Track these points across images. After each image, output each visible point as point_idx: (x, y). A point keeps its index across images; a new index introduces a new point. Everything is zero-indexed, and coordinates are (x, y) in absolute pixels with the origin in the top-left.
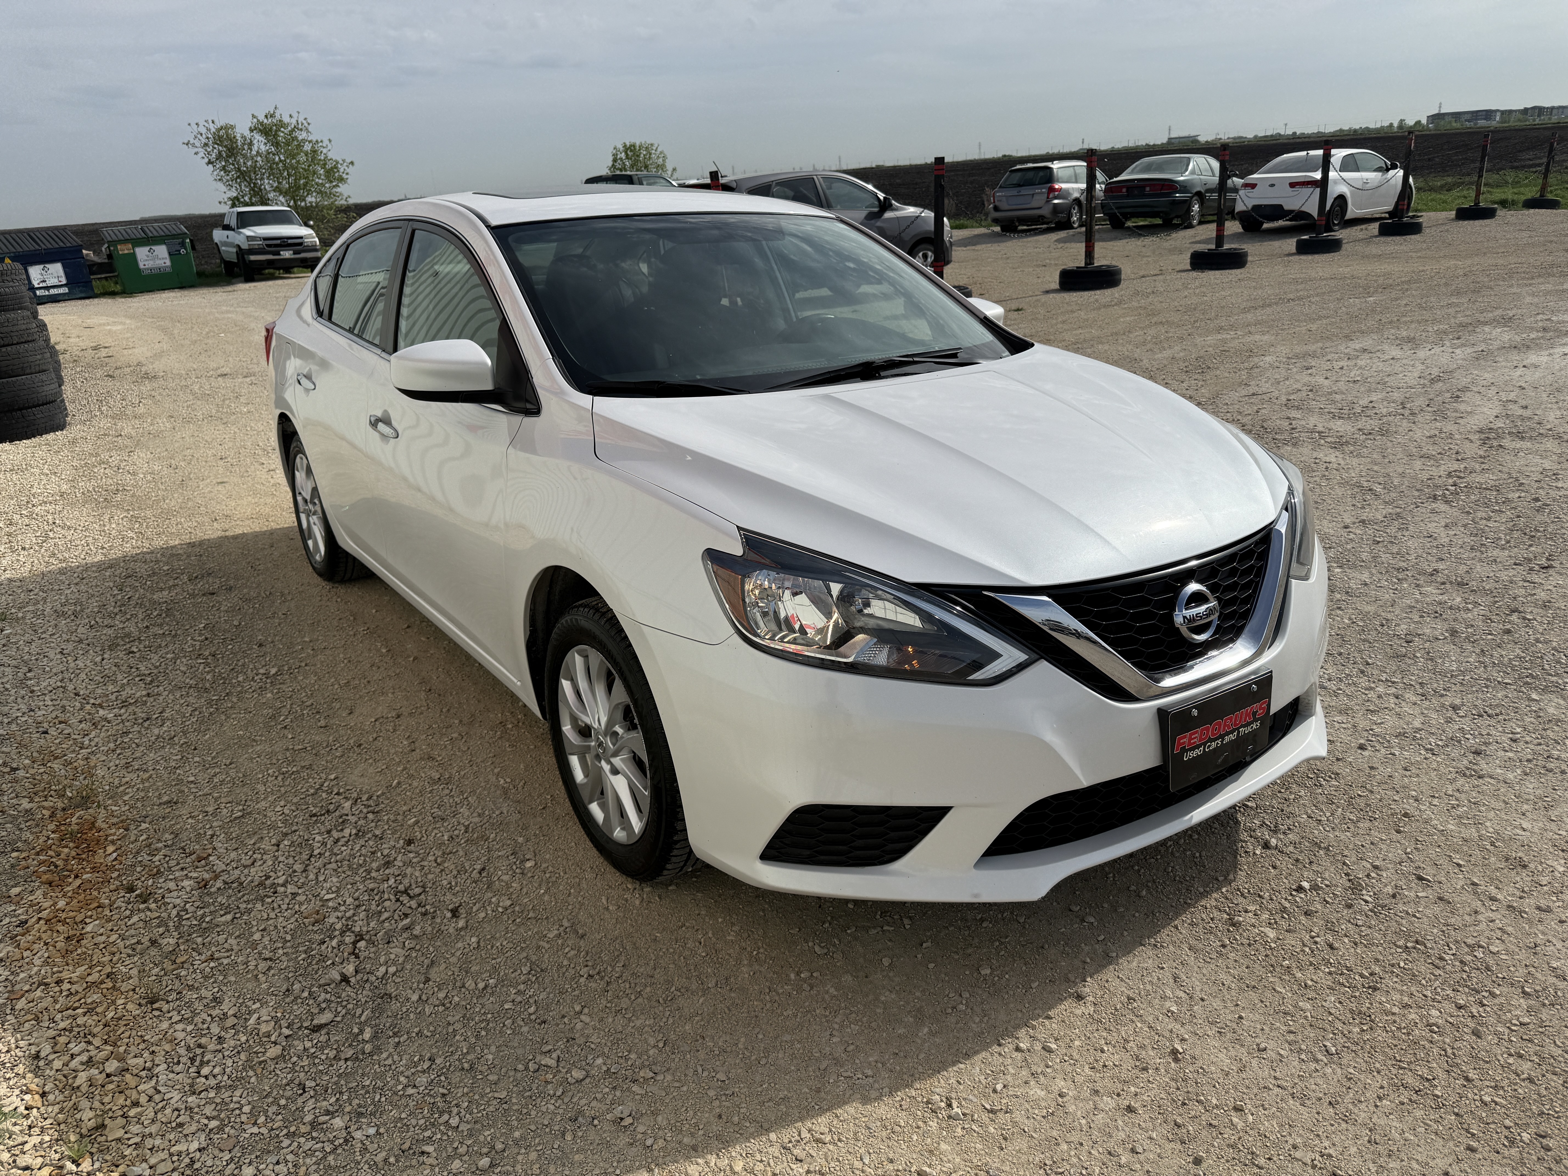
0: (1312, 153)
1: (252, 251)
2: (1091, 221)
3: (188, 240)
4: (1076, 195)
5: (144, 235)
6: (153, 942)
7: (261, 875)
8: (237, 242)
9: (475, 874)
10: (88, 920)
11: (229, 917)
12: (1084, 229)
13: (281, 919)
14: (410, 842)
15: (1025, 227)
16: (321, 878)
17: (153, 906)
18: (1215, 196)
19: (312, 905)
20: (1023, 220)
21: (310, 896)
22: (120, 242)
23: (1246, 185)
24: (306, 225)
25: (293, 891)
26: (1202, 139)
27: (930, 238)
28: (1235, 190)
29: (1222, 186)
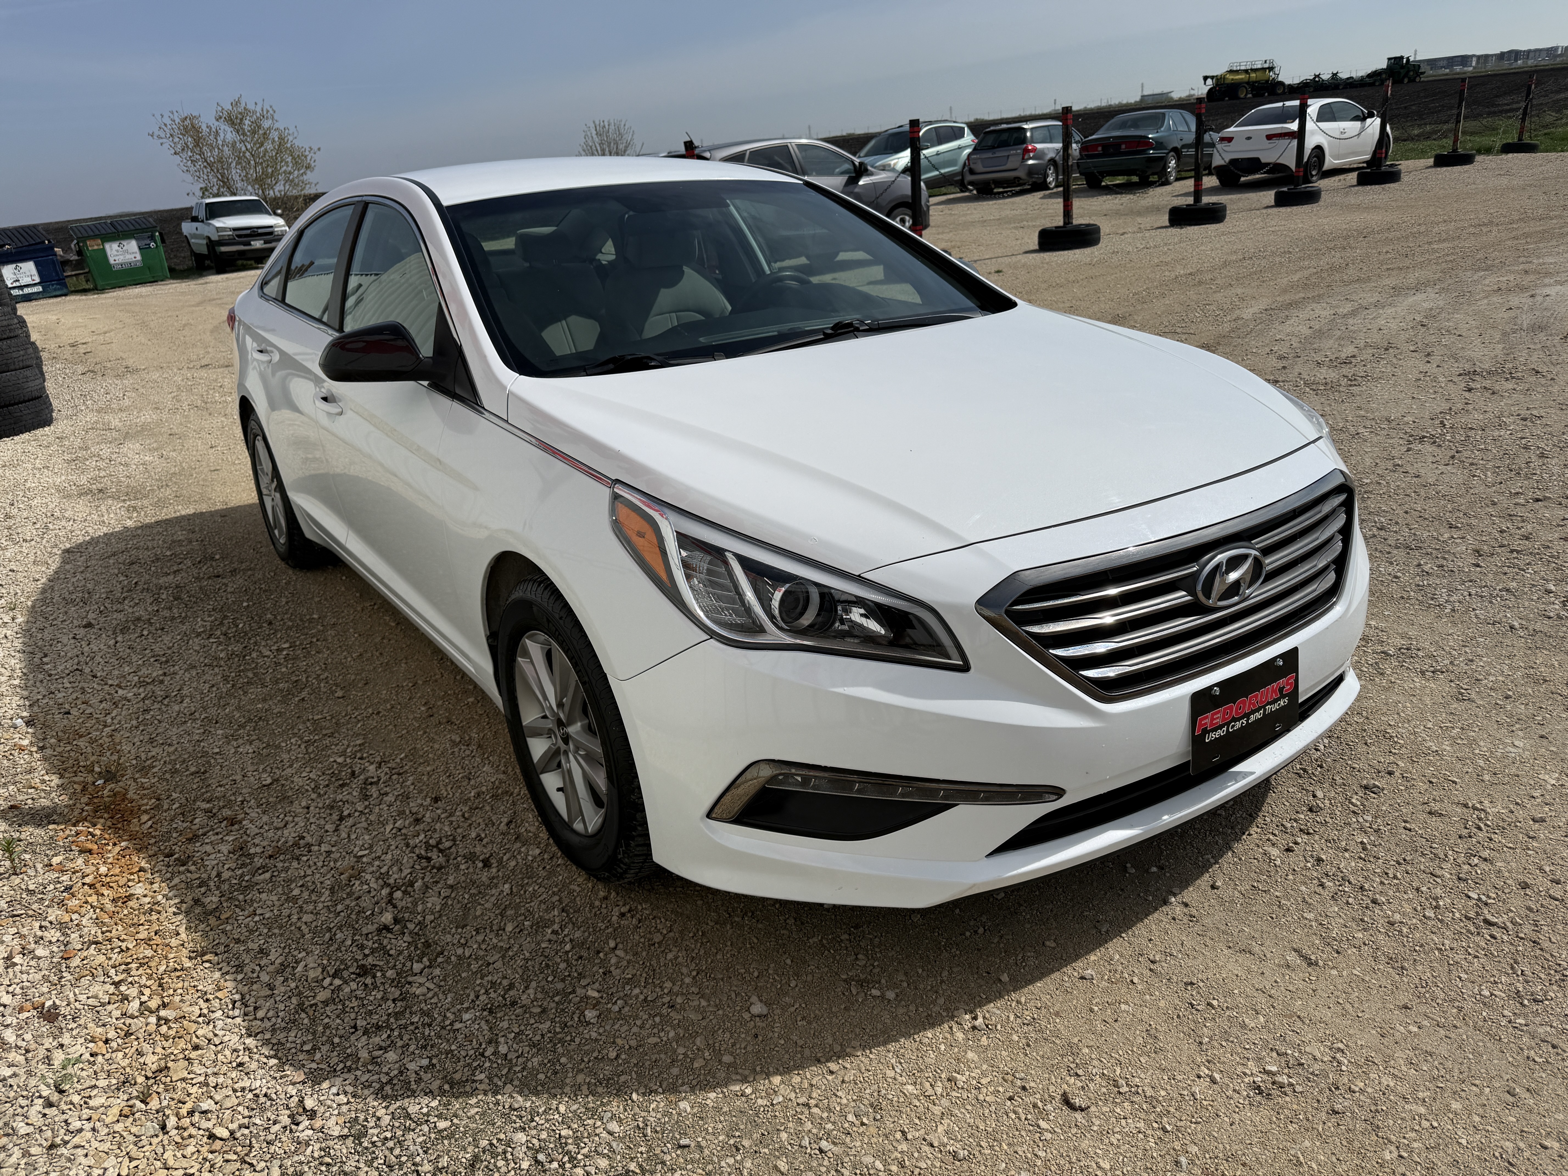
0: (1288, 103)
1: (221, 242)
2: (1068, 180)
3: (157, 234)
4: (1051, 155)
5: (114, 230)
6: (197, 902)
7: (294, 835)
8: (206, 234)
9: (503, 827)
10: (130, 884)
11: (267, 875)
12: (1061, 189)
13: (318, 876)
14: (436, 800)
15: (1001, 190)
16: (353, 837)
17: (193, 868)
18: (1192, 152)
19: (346, 863)
20: (999, 183)
21: (344, 853)
22: (90, 237)
23: (1222, 139)
24: (275, 214)
25: (327, 849)
26: (1176, 96)
27: (907, 203)
28: (1212, 145)
29: (1198, 141)
